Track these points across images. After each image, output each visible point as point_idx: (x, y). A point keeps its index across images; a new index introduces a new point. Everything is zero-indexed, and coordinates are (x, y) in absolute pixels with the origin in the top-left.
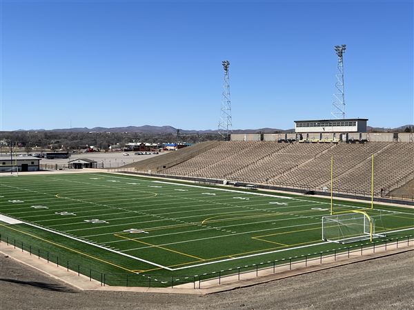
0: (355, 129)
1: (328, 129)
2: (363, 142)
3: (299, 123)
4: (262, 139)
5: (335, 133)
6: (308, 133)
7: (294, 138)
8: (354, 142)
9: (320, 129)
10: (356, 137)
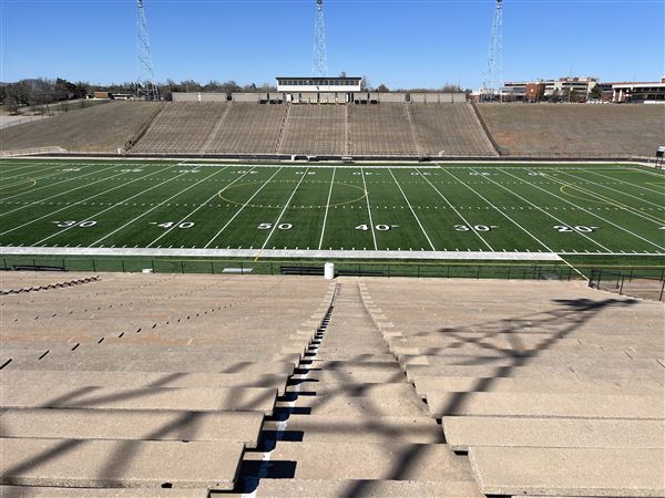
0: (358, 88)
1: (323, 88)
2: (374, 102)
3: (283, 81)
4: (229, 98)
5: (336, 93)
6: (300, 93)
7: (281, 98)
8: (364, 102)
9: (313, 88)
10: (364, 97)
